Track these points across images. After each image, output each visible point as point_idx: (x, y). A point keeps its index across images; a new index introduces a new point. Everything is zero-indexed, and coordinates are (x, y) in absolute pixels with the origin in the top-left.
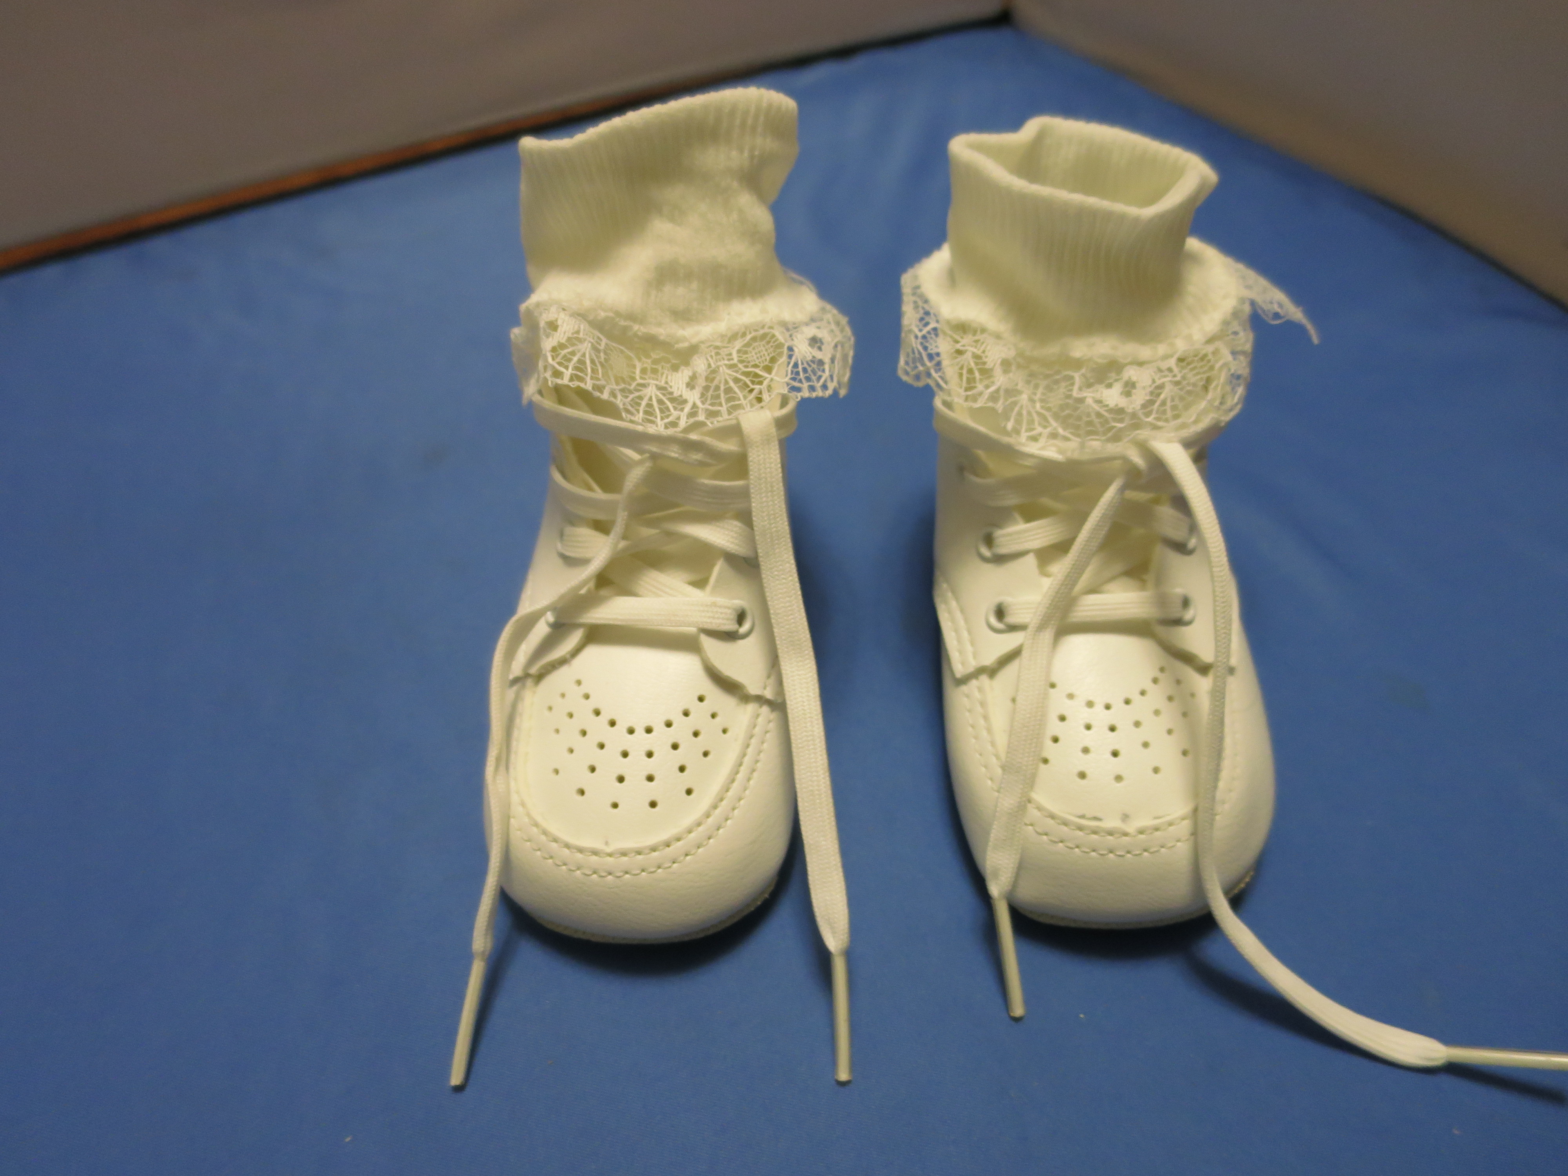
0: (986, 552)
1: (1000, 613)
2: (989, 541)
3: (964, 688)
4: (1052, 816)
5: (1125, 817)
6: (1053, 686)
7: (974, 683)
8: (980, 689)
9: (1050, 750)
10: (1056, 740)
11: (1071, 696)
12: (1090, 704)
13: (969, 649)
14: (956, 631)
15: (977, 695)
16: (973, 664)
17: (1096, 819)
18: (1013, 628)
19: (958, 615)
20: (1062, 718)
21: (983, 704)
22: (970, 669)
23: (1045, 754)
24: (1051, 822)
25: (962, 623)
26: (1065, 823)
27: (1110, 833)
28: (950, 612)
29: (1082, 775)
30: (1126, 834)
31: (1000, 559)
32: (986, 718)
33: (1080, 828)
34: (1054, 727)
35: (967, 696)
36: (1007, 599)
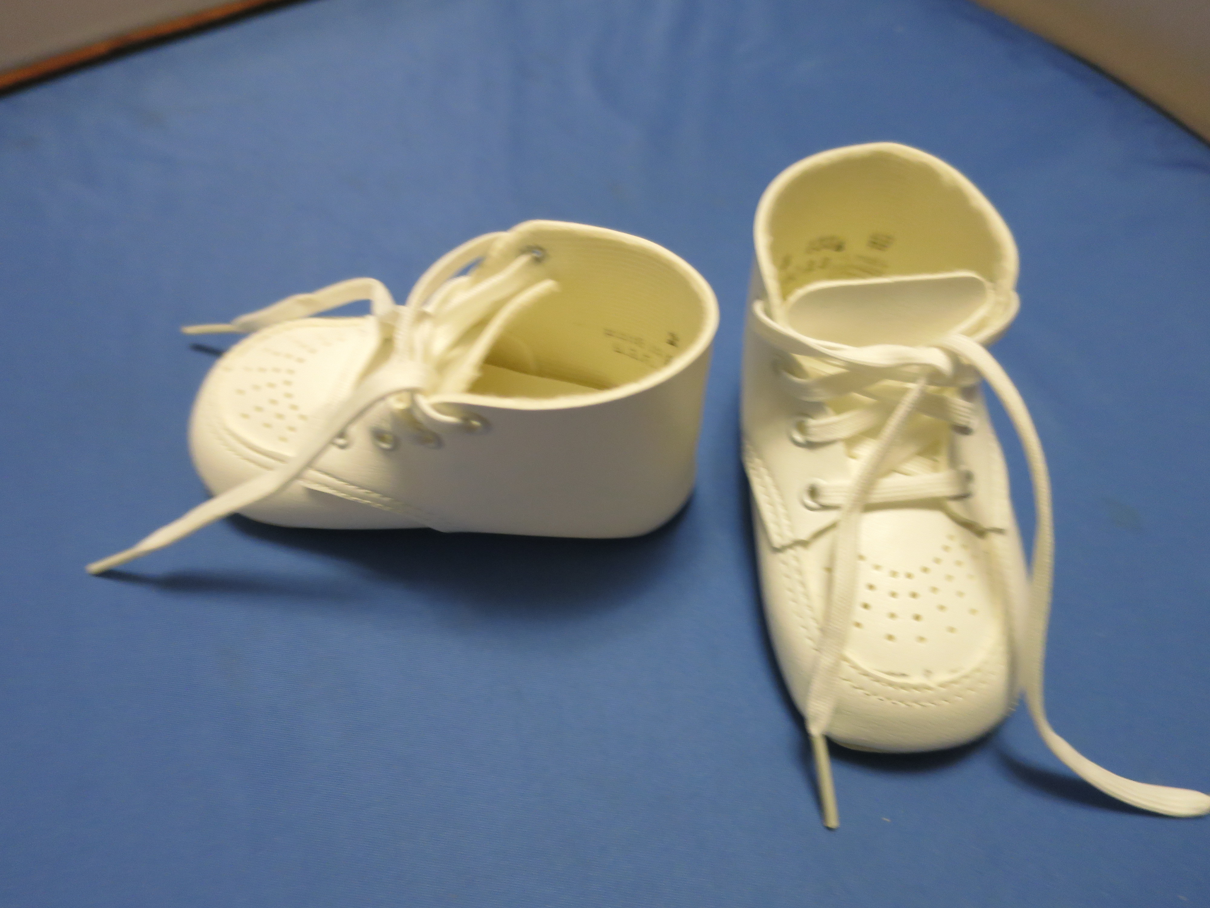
0: (798, 437)
1: (813, 492)
2: (802, 428)
3: (781, 556)
4: (866, 674)
5: (928, 673)
6: (861, 557)
7: (791, 552)
8: (797, 559)
9: (860, 615)
10: (866, 606)
11: (877, 567)
12: (894, 574)
13: (785, 521)
14: (772, 504)
15: (794, 563)
16: (789, 536)
17: (904, 675)
18: (825, 507)
19: (773, 491)
20: (871, 587)
21: (800, 572)
22: (786, 542)
23: (858, 620)
24: (865, 678)
25: (777, 499)
26: (878, 680)
27: (916, 688)
28: (765, 486)
29: (890, 637)
30: (929, 688)
31: (811, 445)
32: (803, 584)
33: (891, 684)
34: (864, 595)
35: (784, 563)
36: (821, 482)
